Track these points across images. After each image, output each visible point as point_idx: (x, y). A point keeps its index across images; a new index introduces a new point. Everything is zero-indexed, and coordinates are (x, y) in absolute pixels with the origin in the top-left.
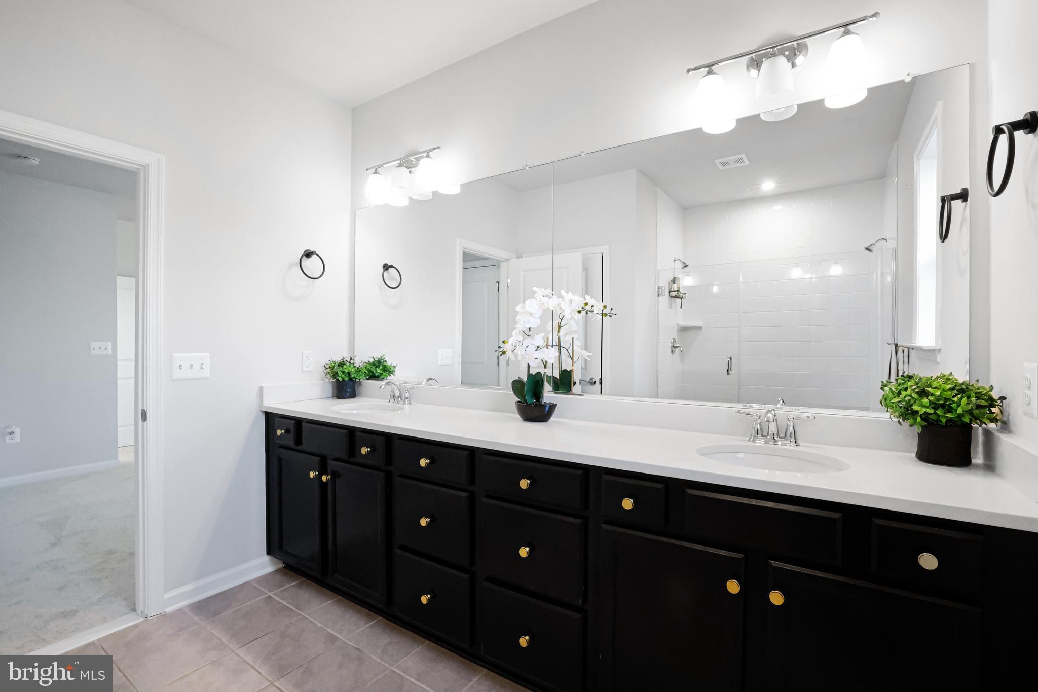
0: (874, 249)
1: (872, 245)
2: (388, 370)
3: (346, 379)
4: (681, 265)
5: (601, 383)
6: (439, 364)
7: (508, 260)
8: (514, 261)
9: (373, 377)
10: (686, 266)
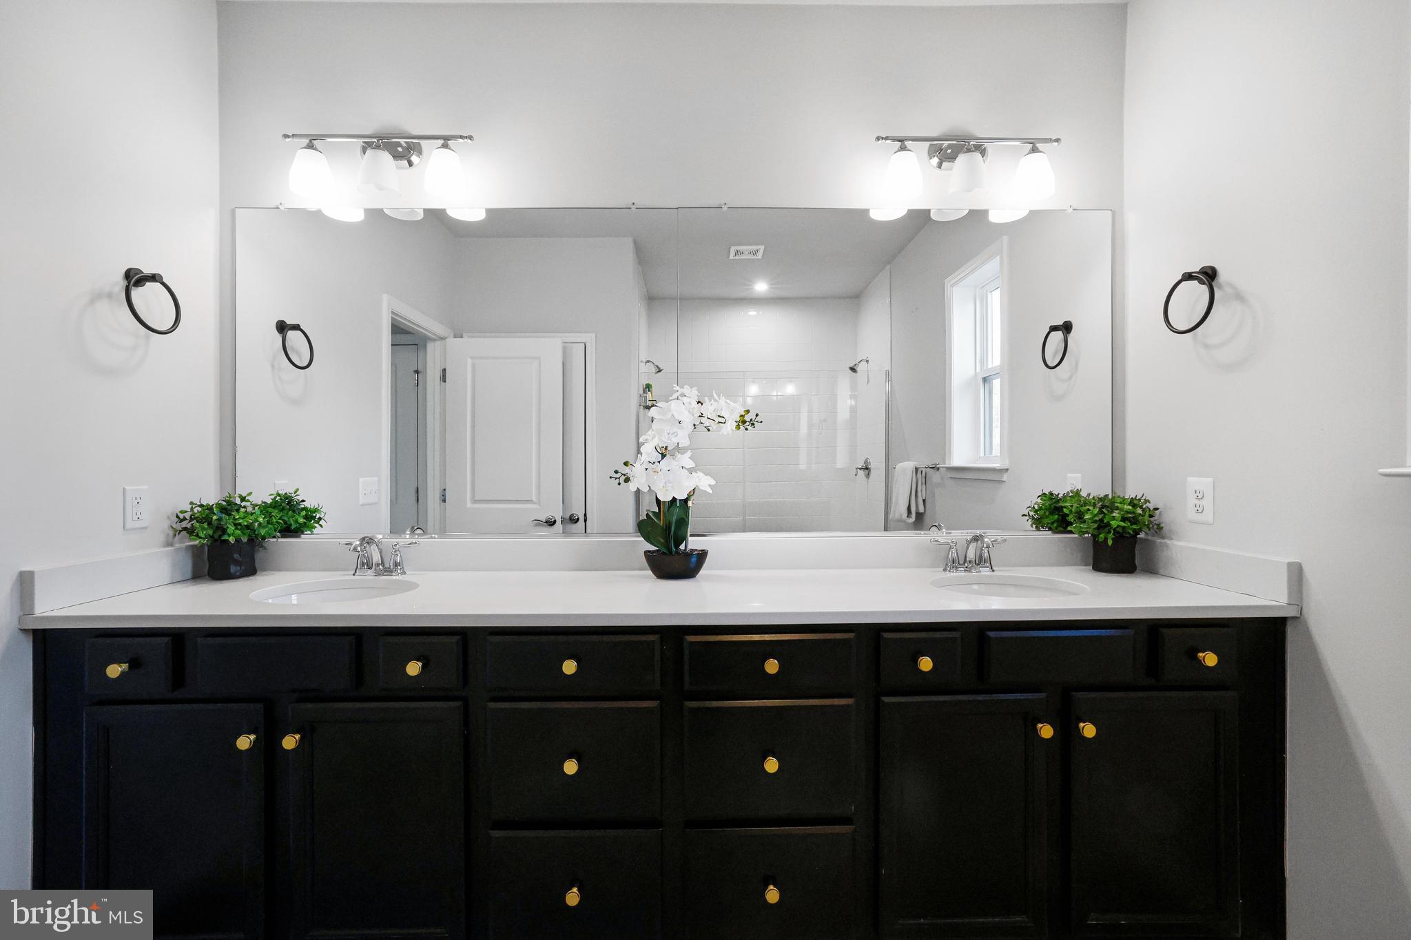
0: (858, 369)
1: (856, 365)
2: (311, 518)
3: (245, 539)
4: (654, 370)
5: (585, 521)
6: (361, 504)
7: (443, 339)
8: (451, 341)
9: (289, 531)
10: (660, 371)
